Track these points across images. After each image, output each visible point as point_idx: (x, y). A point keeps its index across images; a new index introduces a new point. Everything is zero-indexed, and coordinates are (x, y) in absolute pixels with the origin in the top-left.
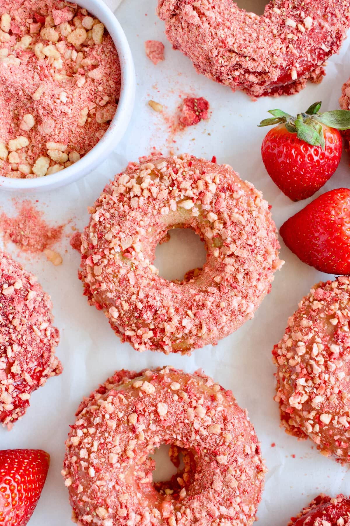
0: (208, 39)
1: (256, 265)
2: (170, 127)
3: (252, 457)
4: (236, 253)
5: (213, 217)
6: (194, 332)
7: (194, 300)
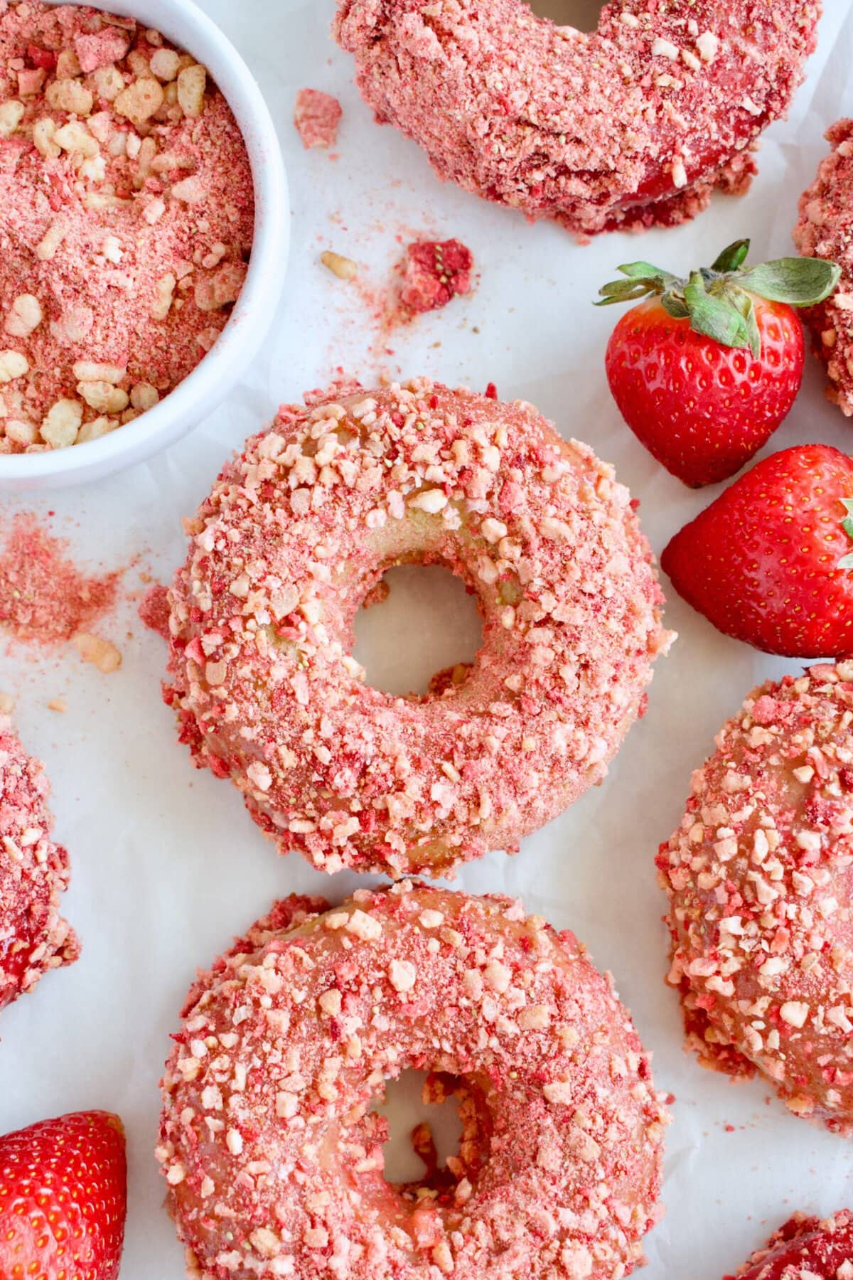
0: (464, 94)
1: (606, 644)
2: (377, 316)
3: (631, 1086)
4: (556, 616)
5: (495, 529)
6: (462, 816)
7: (459, 737)
